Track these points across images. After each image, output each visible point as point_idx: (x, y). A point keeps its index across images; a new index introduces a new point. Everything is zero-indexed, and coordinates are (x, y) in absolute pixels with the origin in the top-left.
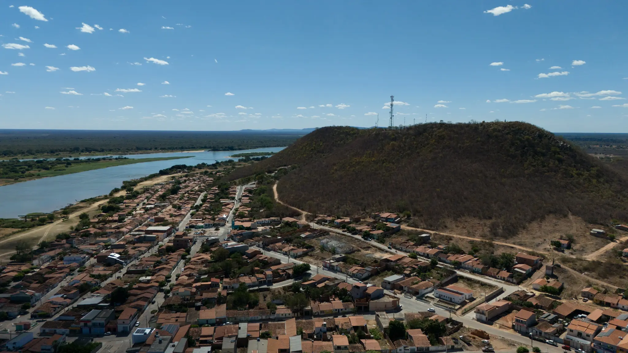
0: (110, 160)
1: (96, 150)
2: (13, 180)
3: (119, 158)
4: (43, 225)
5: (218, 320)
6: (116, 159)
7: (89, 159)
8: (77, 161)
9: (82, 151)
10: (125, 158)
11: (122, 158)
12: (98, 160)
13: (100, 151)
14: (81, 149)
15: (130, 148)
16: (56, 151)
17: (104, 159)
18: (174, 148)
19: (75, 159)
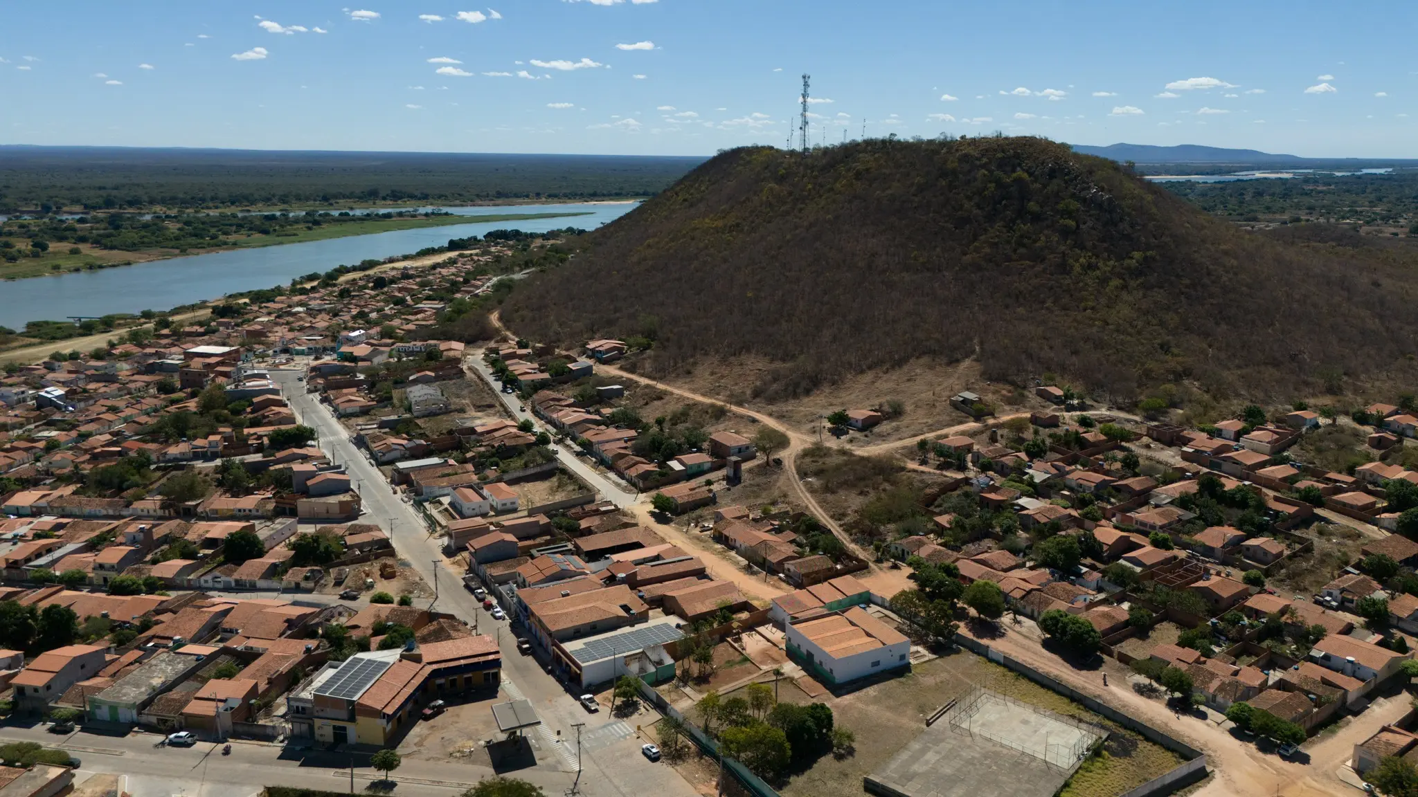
0: (414, 216)
1: (412, 197)
2: (177, 251)
3: (433, 213)
4: (91, 335)
5: (34, 510)
6: (426, 215)
7: (368, 215)
8: (344, 218)
9: (384, 199)
10: (446, 214)
11: (440, 214)
12: (388, 216)
13: (419, 199)
14: (382, 194)
15: (485, 194)
16: (336, 196)
17: (400, 214)
18: (576, 195)
19: (341, 214)
